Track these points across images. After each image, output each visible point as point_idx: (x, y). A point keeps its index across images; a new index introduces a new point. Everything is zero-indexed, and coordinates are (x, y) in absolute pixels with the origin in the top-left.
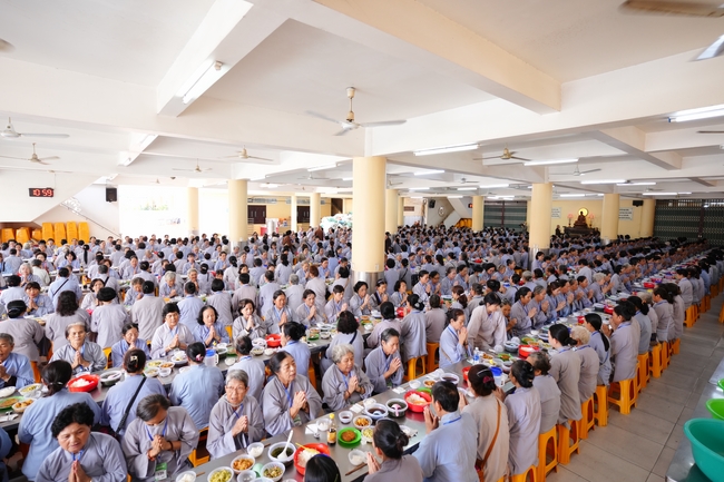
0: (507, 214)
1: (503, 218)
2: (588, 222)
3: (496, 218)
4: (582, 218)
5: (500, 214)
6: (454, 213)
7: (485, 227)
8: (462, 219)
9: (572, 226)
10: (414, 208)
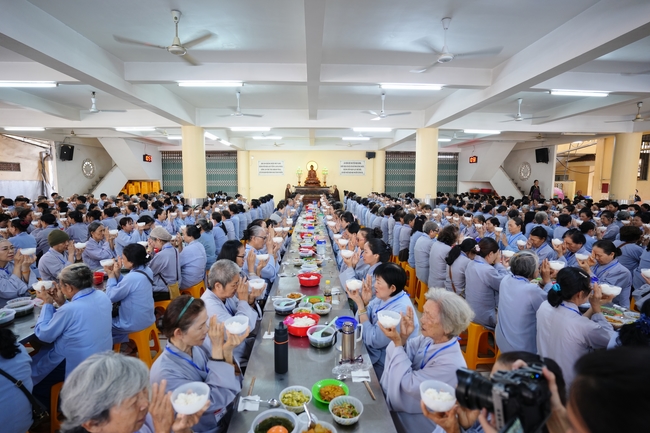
4: (312, 174)
6: (116, 171)
8: (131, 183)
10: (18, 165)
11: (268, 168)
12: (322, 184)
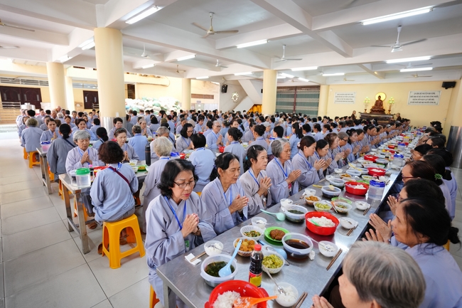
0: (298, 100)
1: (295, 104)
2: (386, 106)
3: (288, 104)
4: (379, 103)
5: (292, 100)
6: (247, 99)
7: (277, 112)
8: (255, 105)
9: (368, 111)
10: (213, 96)
11: (342, 98)
12: (386, 112)
